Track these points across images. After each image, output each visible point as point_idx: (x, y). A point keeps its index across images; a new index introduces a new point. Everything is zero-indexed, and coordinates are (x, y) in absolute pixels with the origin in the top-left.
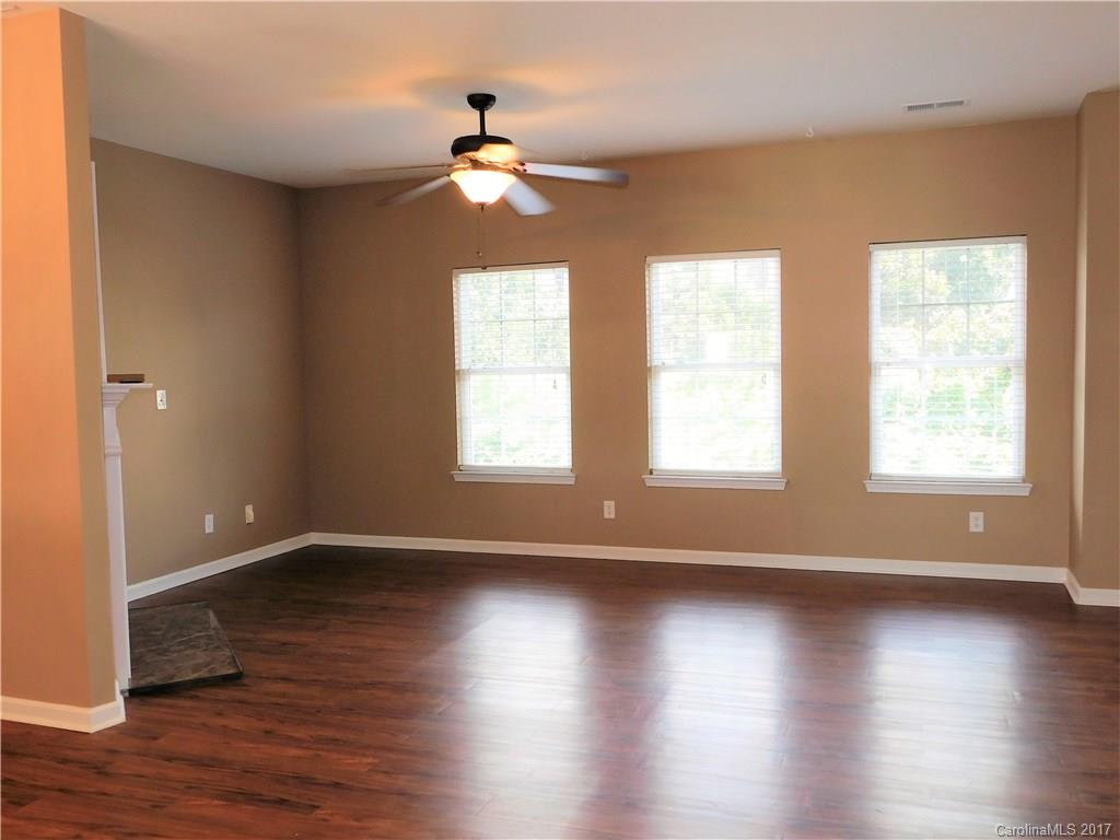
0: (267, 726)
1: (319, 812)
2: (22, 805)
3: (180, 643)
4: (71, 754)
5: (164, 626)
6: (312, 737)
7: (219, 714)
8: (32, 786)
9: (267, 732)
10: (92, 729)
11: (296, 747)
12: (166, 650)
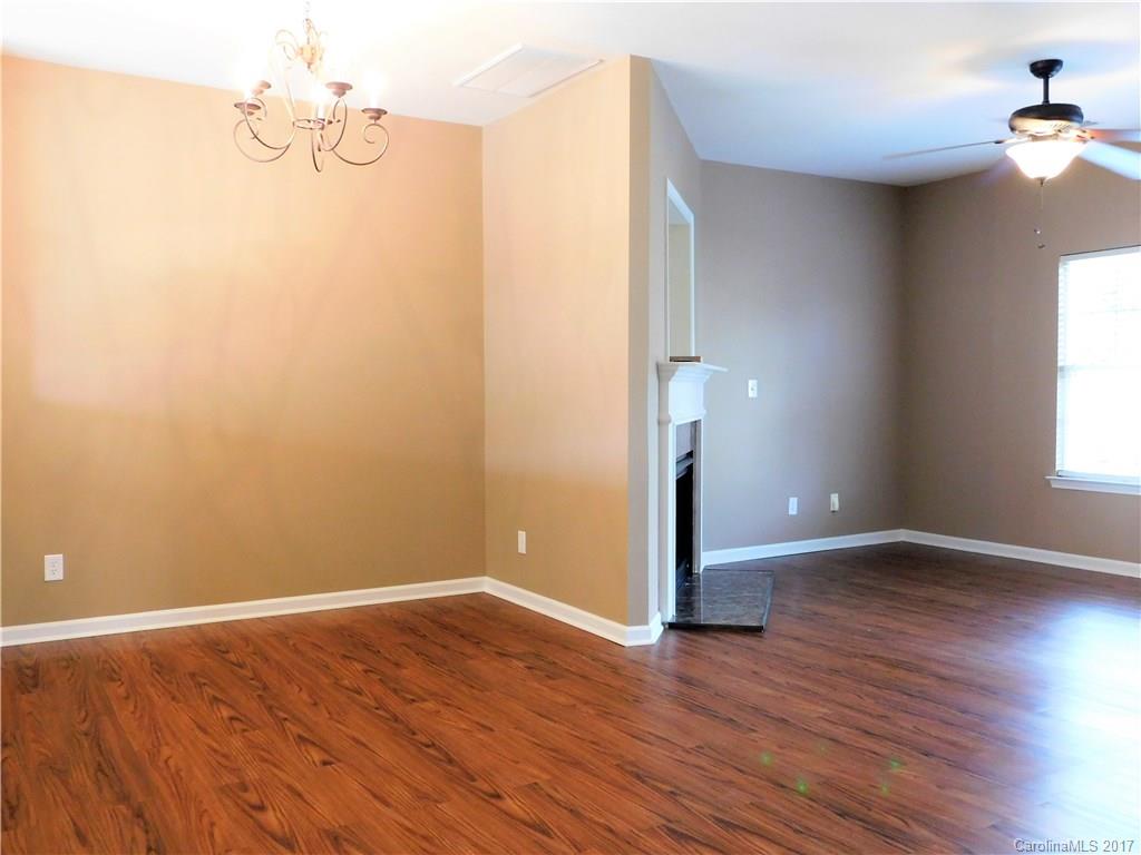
0: (756, 669)
1: (754, 734)
2: (554, 679)
3: (729, 598)
4: (602, 655)
5: (725, 585)
6: (788, 683)
7: (726, 653)
8: (567, 670)
9: (754, 672)
10: (627, 643)
11: (772, 688)
12: (715, 602)
